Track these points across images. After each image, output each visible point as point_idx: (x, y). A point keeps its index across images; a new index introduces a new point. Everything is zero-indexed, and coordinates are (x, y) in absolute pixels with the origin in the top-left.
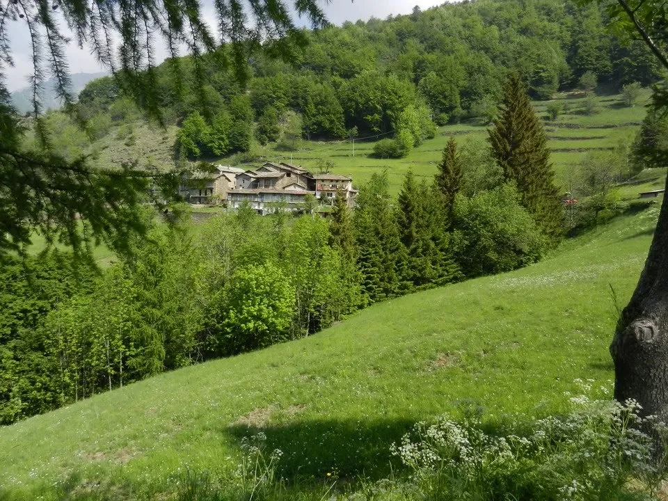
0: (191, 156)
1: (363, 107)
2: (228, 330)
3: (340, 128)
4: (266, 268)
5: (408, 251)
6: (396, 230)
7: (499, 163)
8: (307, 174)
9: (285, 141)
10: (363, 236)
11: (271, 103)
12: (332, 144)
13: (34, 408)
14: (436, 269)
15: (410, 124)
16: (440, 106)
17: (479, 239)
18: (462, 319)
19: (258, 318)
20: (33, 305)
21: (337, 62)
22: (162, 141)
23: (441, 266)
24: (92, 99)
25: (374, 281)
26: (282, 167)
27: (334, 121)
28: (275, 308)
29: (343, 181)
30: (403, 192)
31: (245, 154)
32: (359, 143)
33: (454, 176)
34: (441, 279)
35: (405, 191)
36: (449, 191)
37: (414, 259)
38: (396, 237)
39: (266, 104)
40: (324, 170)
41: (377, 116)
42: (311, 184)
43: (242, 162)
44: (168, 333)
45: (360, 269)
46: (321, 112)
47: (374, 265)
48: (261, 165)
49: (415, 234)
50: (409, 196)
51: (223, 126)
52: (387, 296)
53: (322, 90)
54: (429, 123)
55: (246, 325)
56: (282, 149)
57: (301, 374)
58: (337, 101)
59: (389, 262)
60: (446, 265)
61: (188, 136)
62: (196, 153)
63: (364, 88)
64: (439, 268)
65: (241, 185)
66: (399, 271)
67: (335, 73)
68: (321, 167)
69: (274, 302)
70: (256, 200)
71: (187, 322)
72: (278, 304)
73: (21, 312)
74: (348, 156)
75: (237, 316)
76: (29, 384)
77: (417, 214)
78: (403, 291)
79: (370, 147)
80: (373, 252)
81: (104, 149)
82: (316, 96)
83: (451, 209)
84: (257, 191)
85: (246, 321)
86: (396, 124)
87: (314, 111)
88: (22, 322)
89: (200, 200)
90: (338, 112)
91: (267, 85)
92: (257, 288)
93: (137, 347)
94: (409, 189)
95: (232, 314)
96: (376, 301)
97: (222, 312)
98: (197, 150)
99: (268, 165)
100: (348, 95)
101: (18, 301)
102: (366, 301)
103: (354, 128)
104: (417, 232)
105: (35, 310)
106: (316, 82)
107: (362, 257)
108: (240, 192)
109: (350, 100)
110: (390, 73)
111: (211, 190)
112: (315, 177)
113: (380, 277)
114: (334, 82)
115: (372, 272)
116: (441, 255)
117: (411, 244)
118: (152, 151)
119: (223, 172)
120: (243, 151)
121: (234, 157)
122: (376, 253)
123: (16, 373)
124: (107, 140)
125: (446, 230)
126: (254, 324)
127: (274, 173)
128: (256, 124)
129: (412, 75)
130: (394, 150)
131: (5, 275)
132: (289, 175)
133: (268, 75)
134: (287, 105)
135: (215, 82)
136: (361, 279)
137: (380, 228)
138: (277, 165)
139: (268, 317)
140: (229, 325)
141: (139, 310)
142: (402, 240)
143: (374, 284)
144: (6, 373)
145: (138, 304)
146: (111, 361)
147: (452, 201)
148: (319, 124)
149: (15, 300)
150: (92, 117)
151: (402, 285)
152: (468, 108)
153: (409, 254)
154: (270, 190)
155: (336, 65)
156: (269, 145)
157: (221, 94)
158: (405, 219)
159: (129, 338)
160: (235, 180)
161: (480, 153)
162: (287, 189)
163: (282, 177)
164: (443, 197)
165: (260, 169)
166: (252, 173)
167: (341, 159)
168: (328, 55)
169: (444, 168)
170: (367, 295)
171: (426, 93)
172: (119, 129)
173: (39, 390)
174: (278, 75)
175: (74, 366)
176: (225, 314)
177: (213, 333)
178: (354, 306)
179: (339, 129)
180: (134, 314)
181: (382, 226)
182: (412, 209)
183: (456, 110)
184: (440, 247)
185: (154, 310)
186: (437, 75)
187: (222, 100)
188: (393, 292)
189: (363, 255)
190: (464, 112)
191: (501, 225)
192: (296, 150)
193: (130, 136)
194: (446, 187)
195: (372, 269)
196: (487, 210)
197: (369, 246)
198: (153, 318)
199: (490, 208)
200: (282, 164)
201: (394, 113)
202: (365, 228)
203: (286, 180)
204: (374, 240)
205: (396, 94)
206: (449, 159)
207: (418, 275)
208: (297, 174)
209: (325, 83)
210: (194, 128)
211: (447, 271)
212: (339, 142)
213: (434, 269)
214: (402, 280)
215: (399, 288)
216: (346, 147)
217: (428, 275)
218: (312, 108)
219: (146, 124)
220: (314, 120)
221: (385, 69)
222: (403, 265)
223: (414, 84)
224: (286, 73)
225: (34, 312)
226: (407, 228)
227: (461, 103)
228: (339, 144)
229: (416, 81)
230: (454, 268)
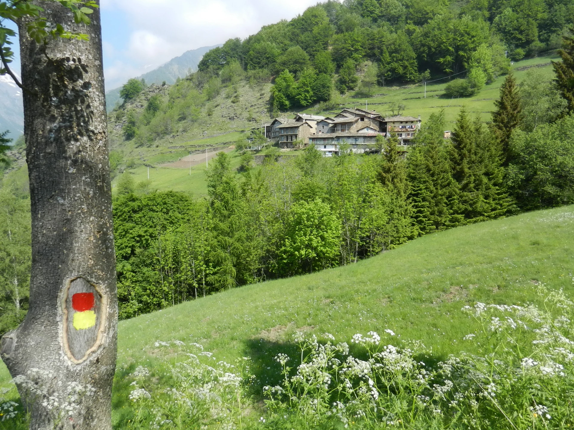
0: (283, 108)
1: (436, 50)
2: (284, 256)
3: (413, 73)
4: (316, 204)
5: (460, 187)
6: (447, 166)
7: (564, 96)
8: (380, 117)
9: (362, 88)
10: (414, 173)
11: (350, 56)
12: (405, 88)
13: (146, 308)
14: (489, 203)
15: (482, 62)
16: (517, 41)
17: (535, 173)
18: (493, 254)
19: (309, 246)
20: (146, 232)
21: (411, 10)
22: (260, 97)
23: (494, 200)
24: (208, 67)
25: (424, 214)
26: (357, 112)
27: (407, 66)
28: (323, 238)
29: (412, 122)
30: (456, 130)
31: (327, 103)
32: (432, 85)
33: (511, 112)
34: (493, 212)
35: (457, 129)
36: (506, 127)
37: (465, 193)
38: (447, 173)
39: (345, 57)
40: (396, 112)
41: (449, 58)
42: (382, 126)
43: (324, 110)
44: (238, 257)
45: (411, 203)
46: (395, 59)
47: (424, 200)
48: (339, 112)
49: (466, 170)
50: (462, 134)
51: (308, 79)
52: (437, 228)
53: (396, 39)
54: (503, 59)
55: (299, 252)
56: (360, 96)
57: (326, 298)
58: (411, 48)
59: (440, 197)
60: (500, 199)
61: (279, 91)
62: (286, 105)
63: (437, 32)
64: (492, 202)
65: (320, 131)
66: (450, 205)
67: (409, 21)
68: (393, 111)
69: (322, 233)
70: (333, 143)
71: (252, 248)
72: (326, 235)
73: (137, 237)
74: (419, 98)
75: (291, 245)
76: (141, 291)
77: (469, 151)
78: (454, 223)
79: (441, 88)
80: (424, 187)
81: (216, 106)
82: (390, 45)
83: (507, 144)
84: (334, 135)
85: (298, 249)
86: (468, 64)
87: (389, 59)
88: (138, 244)
89: (287, 145)
90: (411, 58)
91: (345, 40)
92: (308, 221)
93: (214, 267)
94: (462, 127)
95: (287, 243)
96: (427, 233)
97: (280, 241)
98: (287, 103)
99: (345, 111)
100: (421, 41)
101: (136, 228)
102: (416, 233)
103: (426, 72)
104: (469, 168)
105: (147, 235)
106: (391, 32)
107: (413, 192)
108: (320, 137)
109: (423, 45)
110: (463, 15)
111: (296, 136)
112: (386, 120)
113: (430, 210)
114: (408, 29)
115: (423, 206)
116: (494, 190)
117: (463, 179)
118: (252, 106)
119: (306, 120)
120: (325, 100)
121: (317, 106)
122: (426, 188)
123: (133, 282)
124: (219, 99)
125: (502, 165)
126: (306, 252)
127: (350, 118)
128: (337, 75)
129: (487, 14)
130: (465, 89)
131: (127, 208)
132: (362, 119)
133: (347, 31)
134: (364, 56)
135: (302, 43)
136: (410, 213)
137: (431, 165)
138: (354, 111)
139: (318, 246)
140: (285, 252)
141: (216, 238)
142: (454, 176)
143: (425, 217)
144: (126, 282)
145: (215, 233)
146: (196, 277)
147: (508, 137)
148: (393, 70)
149: (134, 227)
150: (208, 81)
151: (453, 218)
152: (546, 40)
153: (460, 189)
154: (345, 133)
155: (411, 13)
156: (348, 94)
157: (307, 52)
158: (456, 155)
159: (208, 260)
160: (316, 126)
161: (542, 87)
162: (360, 132)
163: (356, 121)
164: (499, 133)
165: (338, 116)
166: (331, 119)
167: (412, 101)
168: (403, 5)
169: (502, 105)
170: (417, 227)
171: (501, 30)
172: (227, 90)
173: (148, 296)
174: (356, 29)
175: (171, 279)
176: (282, 242)
177: (274, 258)
178: (404, 237)
179: (411, 74)
180: (212, 240)
181: (434, 163)
182: (465, 147)
183: (534, 44)
184: (493, 181)
185: (226, 238)
186: (513, 11)
187: (308, 57)
188: (444, 225)
189: (414, 190)
190: (543, 45)
191: (560, 159)
192: (371, 96)
193: (235, 94)
194: (503, 123)
195: (423, 203)
196: (546, 143)
197: (420, 182)
198: (226, 245)
199: (548, 141)
200: (357, 110)
201: (467, 53)
202: (417, 166)
203: (360, 124)
204: (425, 176)
205: (469, 34)
206: (506, 95)
207: (470, 209)
208: (370, 118)
209: (399, 31)
210: (284, 84)
211: (501, 205)
212: (412, 86)
213: (486, 203)
214: (454, 214)
215: (450, 221)
216: (419, 90)
217: (479, 209)
218: (387, 56)
219: (247, 84)
220: (388, 67)
221: (459, 12)
222: (454, 199)
223: (489, 23)
224: (363, 27)
225: (146, 237)
226: (459, 165)
227: (539, 36)
228: (412, 87)
229: (491, 19)
230: (508, 202)
